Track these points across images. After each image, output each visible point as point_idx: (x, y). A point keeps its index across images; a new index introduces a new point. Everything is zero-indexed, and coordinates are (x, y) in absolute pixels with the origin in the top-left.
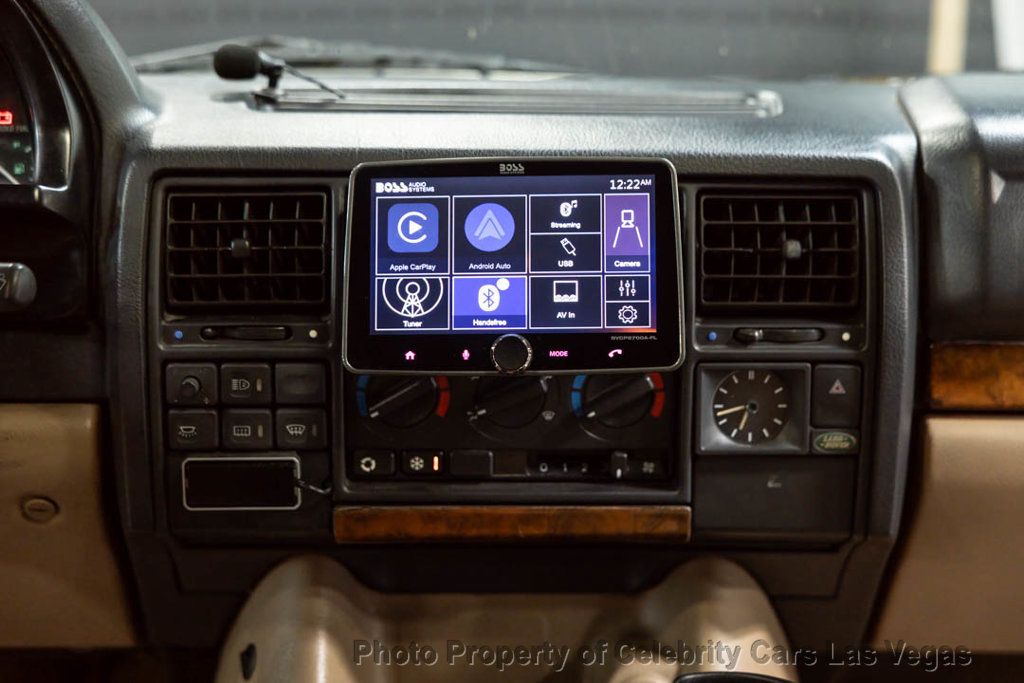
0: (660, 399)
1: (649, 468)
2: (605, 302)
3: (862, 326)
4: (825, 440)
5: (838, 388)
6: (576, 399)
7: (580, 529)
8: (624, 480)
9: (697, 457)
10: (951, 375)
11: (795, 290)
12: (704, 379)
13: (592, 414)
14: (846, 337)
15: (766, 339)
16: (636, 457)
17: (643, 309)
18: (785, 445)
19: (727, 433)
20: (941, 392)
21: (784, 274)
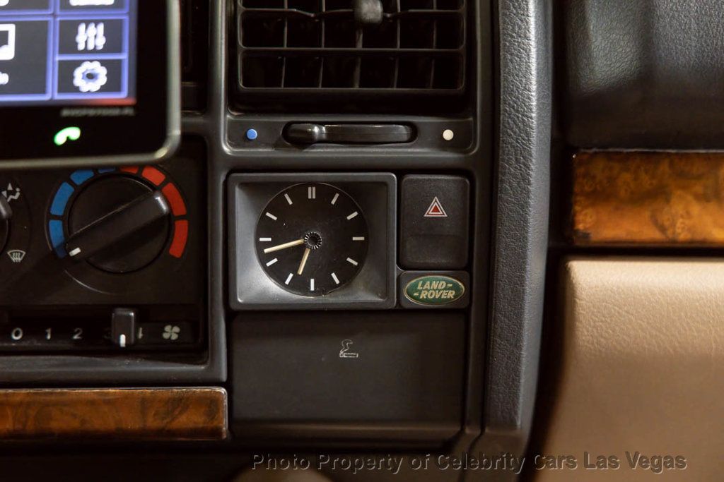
0: (182, 231)
1: (171, 333)
2: (55, 58)
3: (471, 119)
4: (419, 288)
5: (436, 210)
6: (56, 231)
7: (61, 423)
8: (130, 351)
9: (233, 315)
10: (603, 196)
11: (376, 70)
12: (240, 197)
13: (76, 251)
14: (448, 135)
15: (332, 139)
16: (150, 317)
17: (113, 69)
18: (362, 295)
19: (280, 280)
20: (589, 222)
21: (359, 47)
